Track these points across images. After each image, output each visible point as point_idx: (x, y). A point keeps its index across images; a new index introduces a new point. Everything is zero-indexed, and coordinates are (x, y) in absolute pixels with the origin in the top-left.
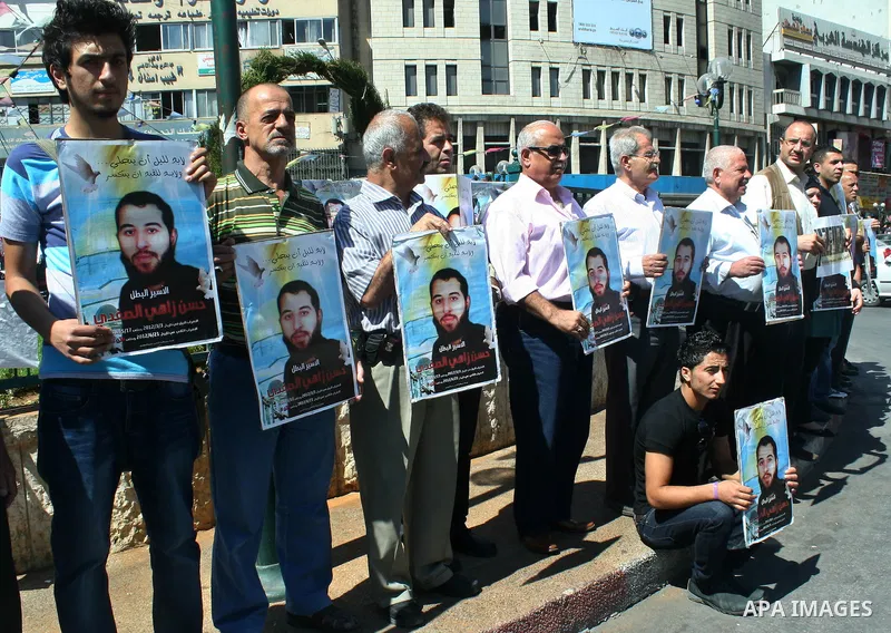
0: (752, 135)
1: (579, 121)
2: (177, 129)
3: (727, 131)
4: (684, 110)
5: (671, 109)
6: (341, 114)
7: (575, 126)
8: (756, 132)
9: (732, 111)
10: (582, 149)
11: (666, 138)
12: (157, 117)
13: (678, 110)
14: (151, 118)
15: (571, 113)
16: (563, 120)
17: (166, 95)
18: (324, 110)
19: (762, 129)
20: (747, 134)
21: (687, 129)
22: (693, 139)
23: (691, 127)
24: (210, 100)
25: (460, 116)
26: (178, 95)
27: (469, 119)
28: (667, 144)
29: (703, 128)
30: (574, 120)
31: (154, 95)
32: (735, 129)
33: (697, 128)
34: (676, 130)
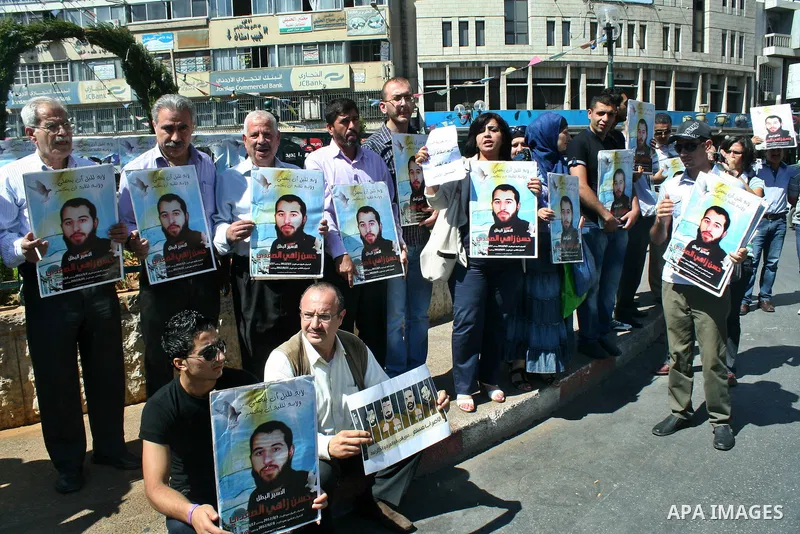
0: (742, 75)
1: (586, 65)
2: (263, 76)
3: (718, 72)
4: (679, 55)
5: (668, 54)
6: (390, 62)
7: (583, 70)
8: (745, 72)
9: (723, 54)
10: (589, 89)
11: (661, 78)
12: (248, 67)
13: (674, 55)
14: (244, 67)
15: (580, 59)
16: (573, 65)
17: (255, 49)
18: (377, 59)
19: (751, 69)
20: (736, 74)
21: (681, 71)
22: (687, 80)
23: (685, 69)
24: (289, 53)
25: (487, 62)
26: (265, 49)
27: (494, 65)
28: (664, 84)
29: (696, 70)
30: (582, 65)
31: (246, 50)
32: (726, 70)
33: (690, 70)
34: (671, 72)
